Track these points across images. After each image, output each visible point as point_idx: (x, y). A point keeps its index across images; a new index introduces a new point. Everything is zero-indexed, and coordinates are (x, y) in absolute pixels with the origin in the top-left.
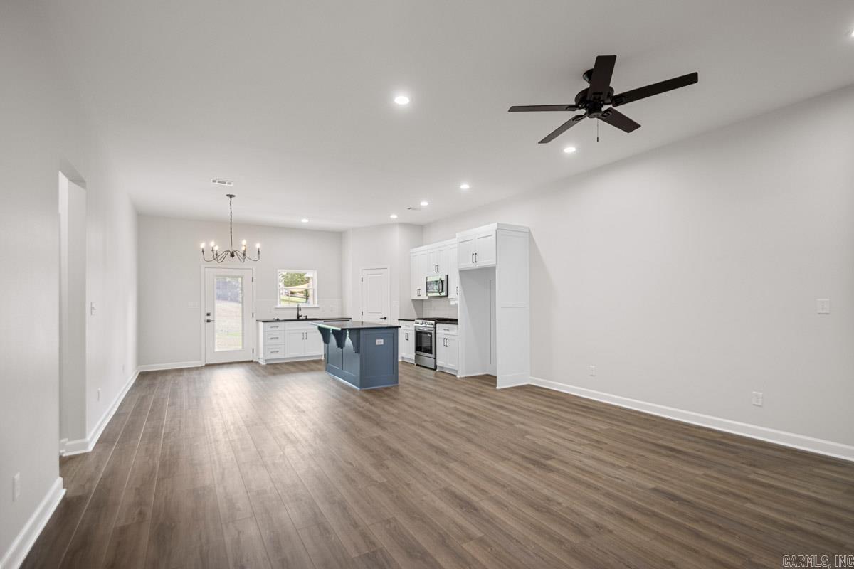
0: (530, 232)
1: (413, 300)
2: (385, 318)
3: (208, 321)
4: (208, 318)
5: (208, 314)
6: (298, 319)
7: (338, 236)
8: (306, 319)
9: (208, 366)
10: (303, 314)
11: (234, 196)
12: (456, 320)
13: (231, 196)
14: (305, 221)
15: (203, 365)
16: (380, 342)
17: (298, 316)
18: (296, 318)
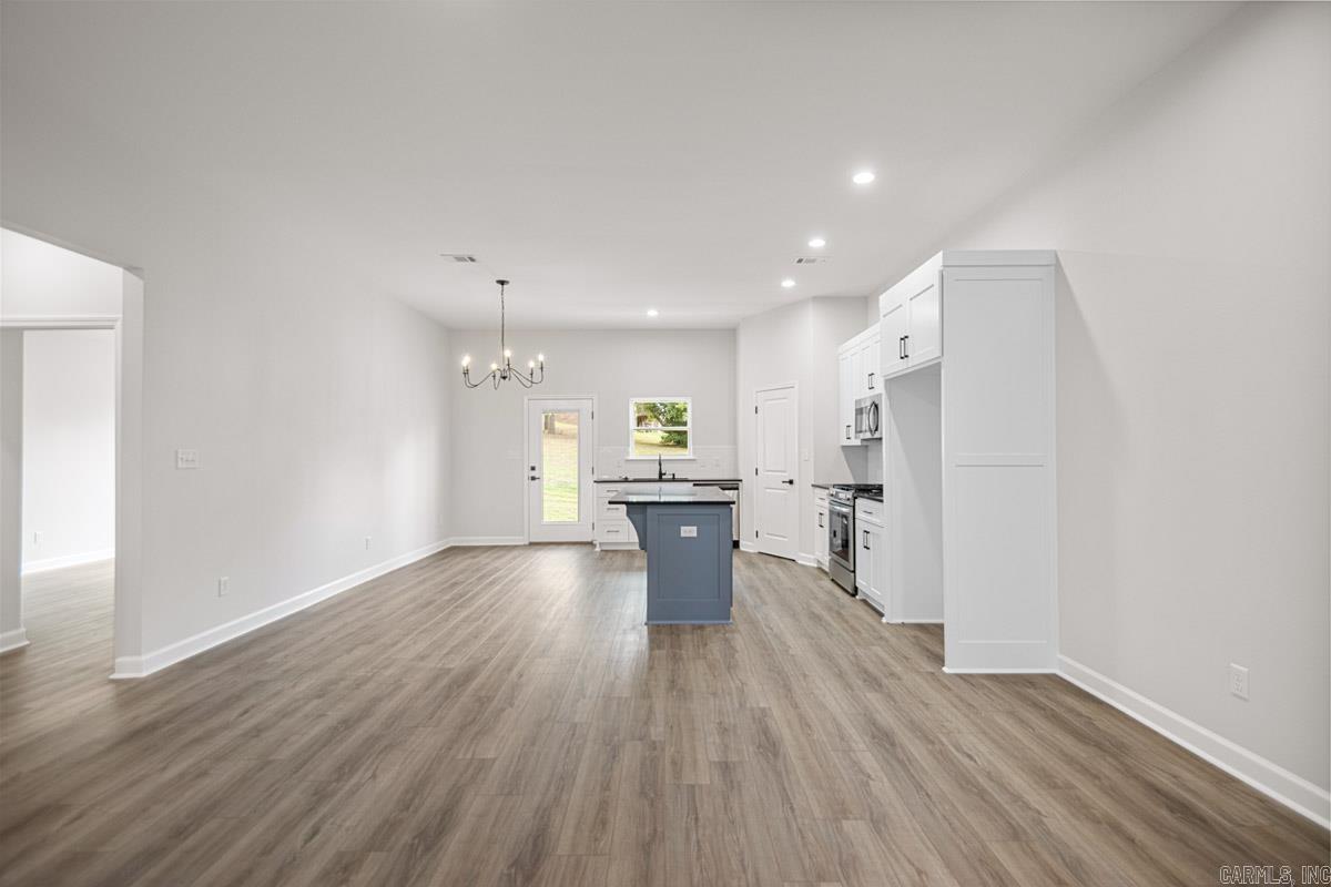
0: (1058, 266)
1: (843, 447)
2: (791, 482)
3: (533, 478)
4: (533, 474)
5: (533, 469)
6: (660, 479)
7: (727, 335)
8: (674, 480)
9: (531, 544)
10: (668, 470)
11: (507, 282)
12: (880, 489)
13: (502, 283)
14: (652, 313)
15: (527, 543)
16: (689, 531)
17: (661, 474)
18: (657, 477)
